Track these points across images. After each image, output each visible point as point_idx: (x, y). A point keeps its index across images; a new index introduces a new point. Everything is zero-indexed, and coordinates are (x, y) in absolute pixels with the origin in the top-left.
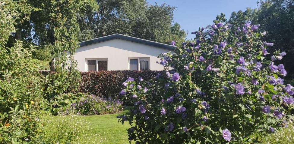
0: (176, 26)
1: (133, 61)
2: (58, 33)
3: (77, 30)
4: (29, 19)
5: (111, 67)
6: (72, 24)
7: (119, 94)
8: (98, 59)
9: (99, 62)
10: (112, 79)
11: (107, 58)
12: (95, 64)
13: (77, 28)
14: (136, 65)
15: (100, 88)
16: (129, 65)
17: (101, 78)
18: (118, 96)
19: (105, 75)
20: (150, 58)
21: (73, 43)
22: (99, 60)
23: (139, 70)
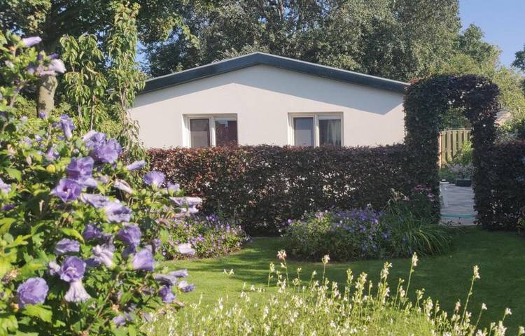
0: (472, 33)
1: (302, 122)
2: (73, 50)
3: (131, 42)
4: (44, 17)
5: (248, 137)
6: (119, 28)
7: (245, 206)
8: (215, 116)
9: (217, 123)
10: (228, 167)
11: (236, 114)
12: (207, 129)
13: (130, 39)
14: (310, 131)
15: (199, 189)
16: (290, 131)
17: (199, 165)
18: (242, 210)
19: (211, 157)
20: (342, 113)
21: (121, 76)
22: (217, 119)
23: (317, 144)
